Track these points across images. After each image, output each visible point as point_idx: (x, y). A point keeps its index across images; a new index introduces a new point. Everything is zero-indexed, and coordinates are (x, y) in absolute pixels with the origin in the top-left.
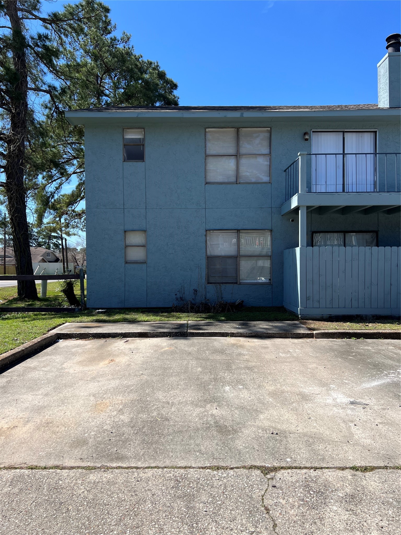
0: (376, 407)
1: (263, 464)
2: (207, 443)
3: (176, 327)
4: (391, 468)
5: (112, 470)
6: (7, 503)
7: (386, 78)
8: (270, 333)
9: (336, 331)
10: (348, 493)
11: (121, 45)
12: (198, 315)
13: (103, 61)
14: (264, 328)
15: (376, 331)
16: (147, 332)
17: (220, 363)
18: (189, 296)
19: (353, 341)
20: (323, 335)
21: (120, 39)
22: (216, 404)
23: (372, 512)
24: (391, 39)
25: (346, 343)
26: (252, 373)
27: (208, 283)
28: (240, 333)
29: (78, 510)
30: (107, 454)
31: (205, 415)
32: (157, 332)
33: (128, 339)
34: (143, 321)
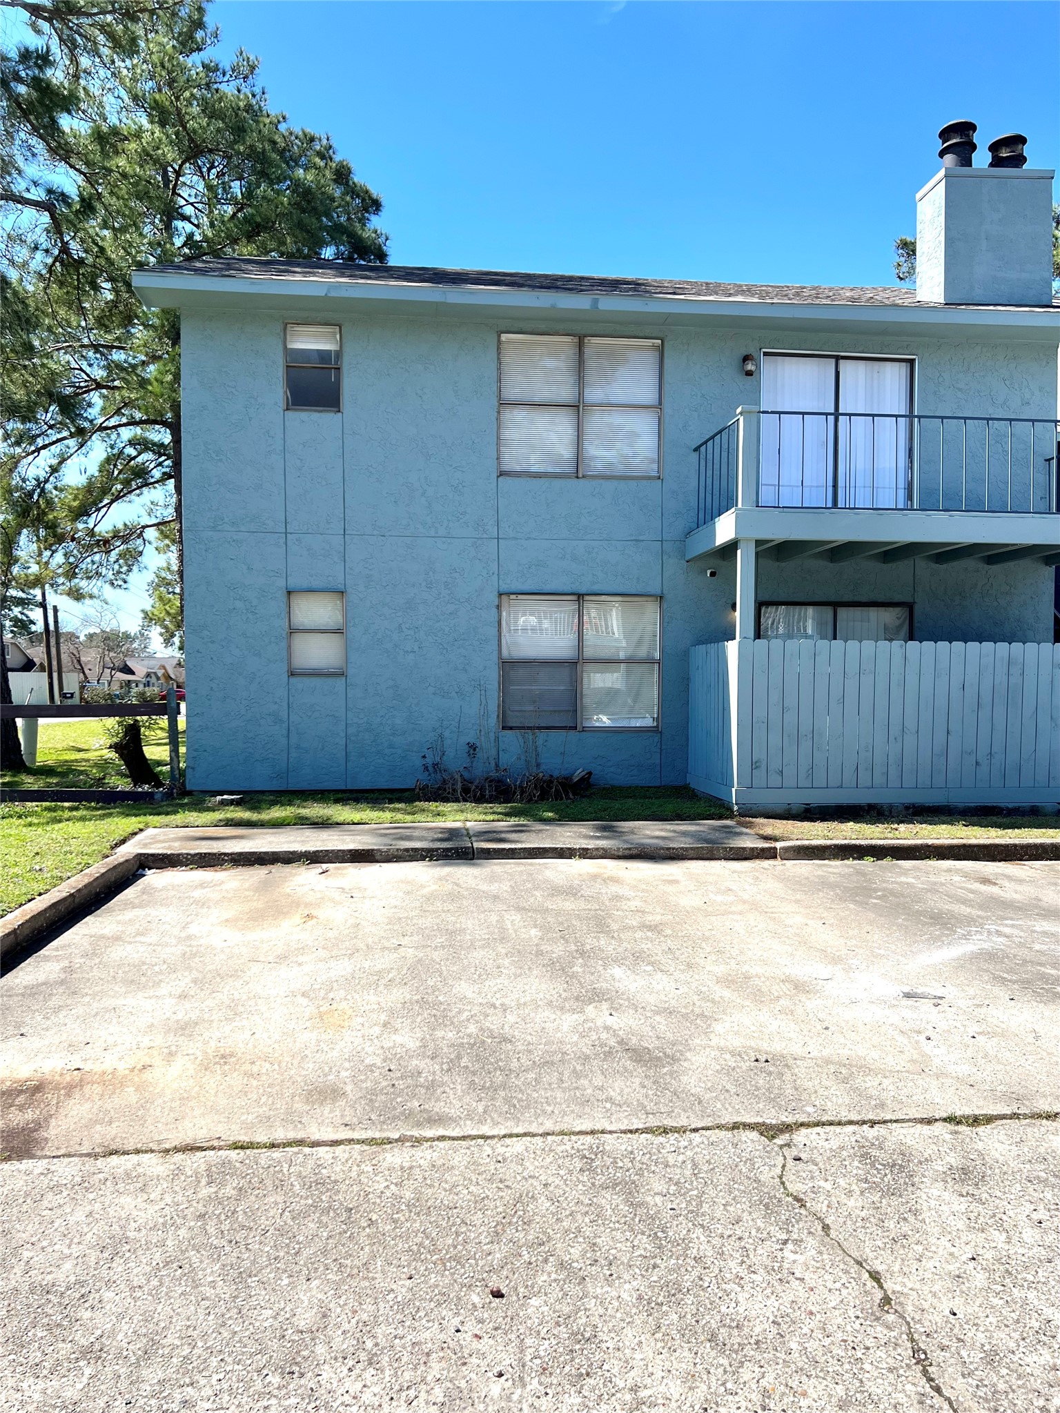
0: (962, 1003)
1: (760, 1120)
2: (619, 1084)
3: (440, 836)
4: (1025, 1116)
5: (429, 1143)
6: (223, 1217)
7: (939, 229)
8: (674, 849)
9: (829, 842)
10: (954, 1165)
11: (230, 83)
12: (486, 808)
13: (185, 128)
14: (657, 837)
15: (919, 842)
16: (373, 850)
17: (578, 917)
18: (455, 761)
19: (868, 864)
20: (799, 853)
21: (228, 68)
22: (605, 1005)
23: (1012, 1197)
24: (952, 134)
25: (855, 869)
26: (662, 939)
27: (504, 728)
28: (603, 849)
29: (395, 1221)
30: (403, 1113)
31: (590, 1028)
32: (398, 850)
33: (325, 866)
34: (348, 824)
